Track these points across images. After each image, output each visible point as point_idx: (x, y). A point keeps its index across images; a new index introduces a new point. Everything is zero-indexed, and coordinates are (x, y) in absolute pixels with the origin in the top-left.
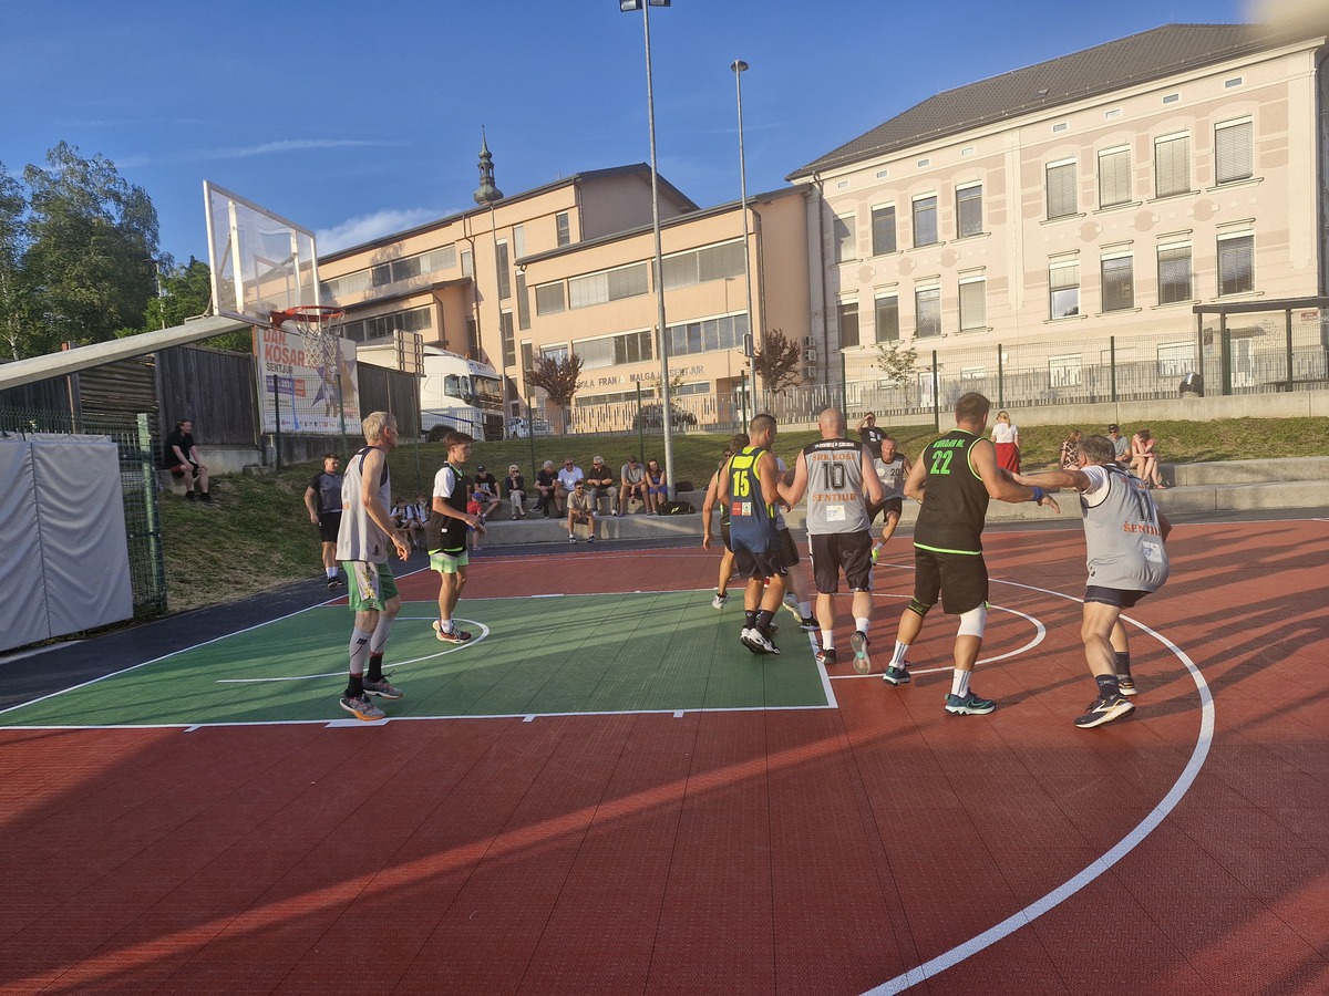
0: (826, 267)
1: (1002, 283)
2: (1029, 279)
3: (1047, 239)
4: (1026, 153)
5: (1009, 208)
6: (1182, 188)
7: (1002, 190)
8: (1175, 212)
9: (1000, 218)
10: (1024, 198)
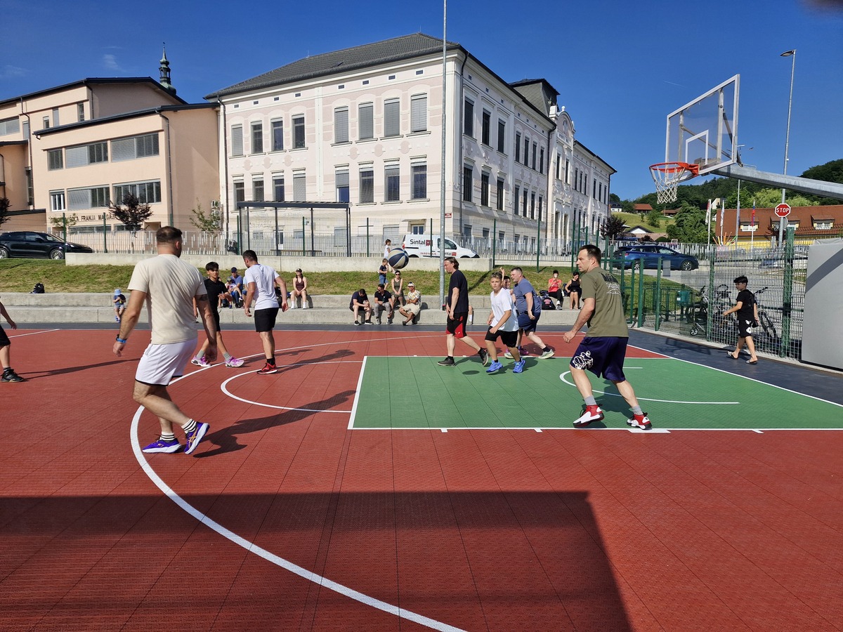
0: (228, 158)
1: (314, 179)
2: (326, 178)
3: (335, 155)
4: (327, 100)
5: (317, 133)
6: (396, 133)
7: (314, 122)
8: (392, 148)
9: (313, 140)
10: (325, 128)
